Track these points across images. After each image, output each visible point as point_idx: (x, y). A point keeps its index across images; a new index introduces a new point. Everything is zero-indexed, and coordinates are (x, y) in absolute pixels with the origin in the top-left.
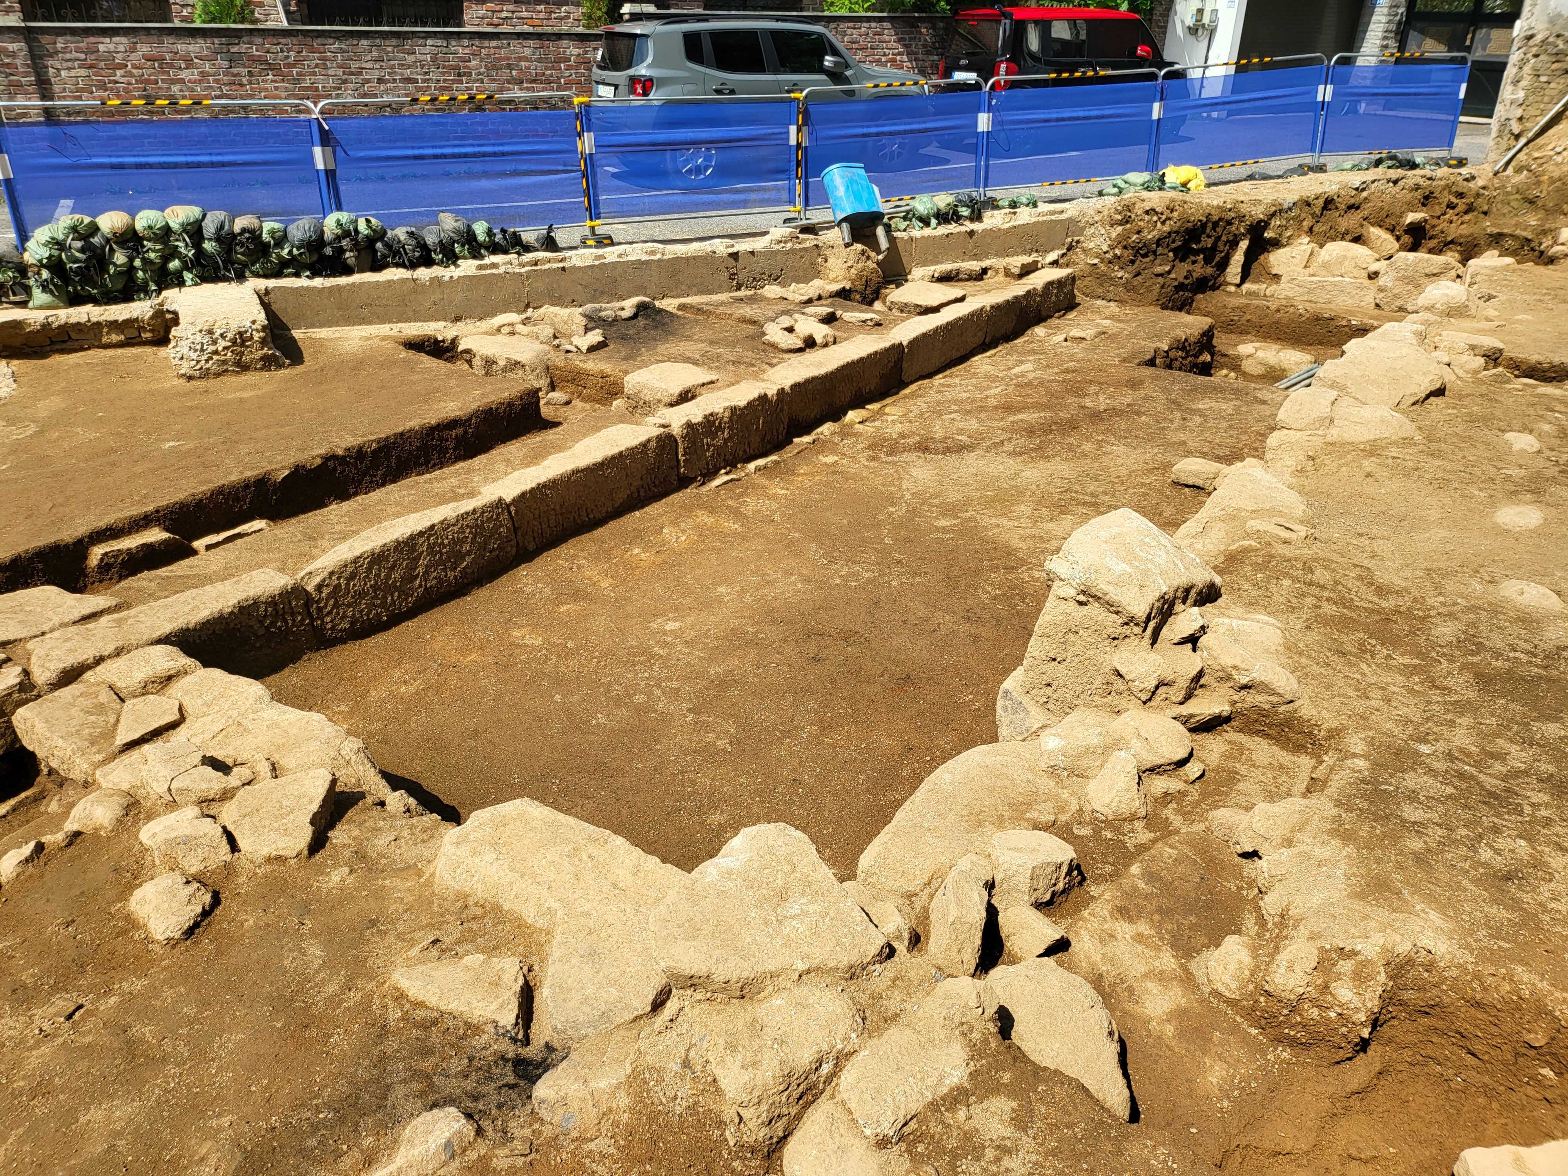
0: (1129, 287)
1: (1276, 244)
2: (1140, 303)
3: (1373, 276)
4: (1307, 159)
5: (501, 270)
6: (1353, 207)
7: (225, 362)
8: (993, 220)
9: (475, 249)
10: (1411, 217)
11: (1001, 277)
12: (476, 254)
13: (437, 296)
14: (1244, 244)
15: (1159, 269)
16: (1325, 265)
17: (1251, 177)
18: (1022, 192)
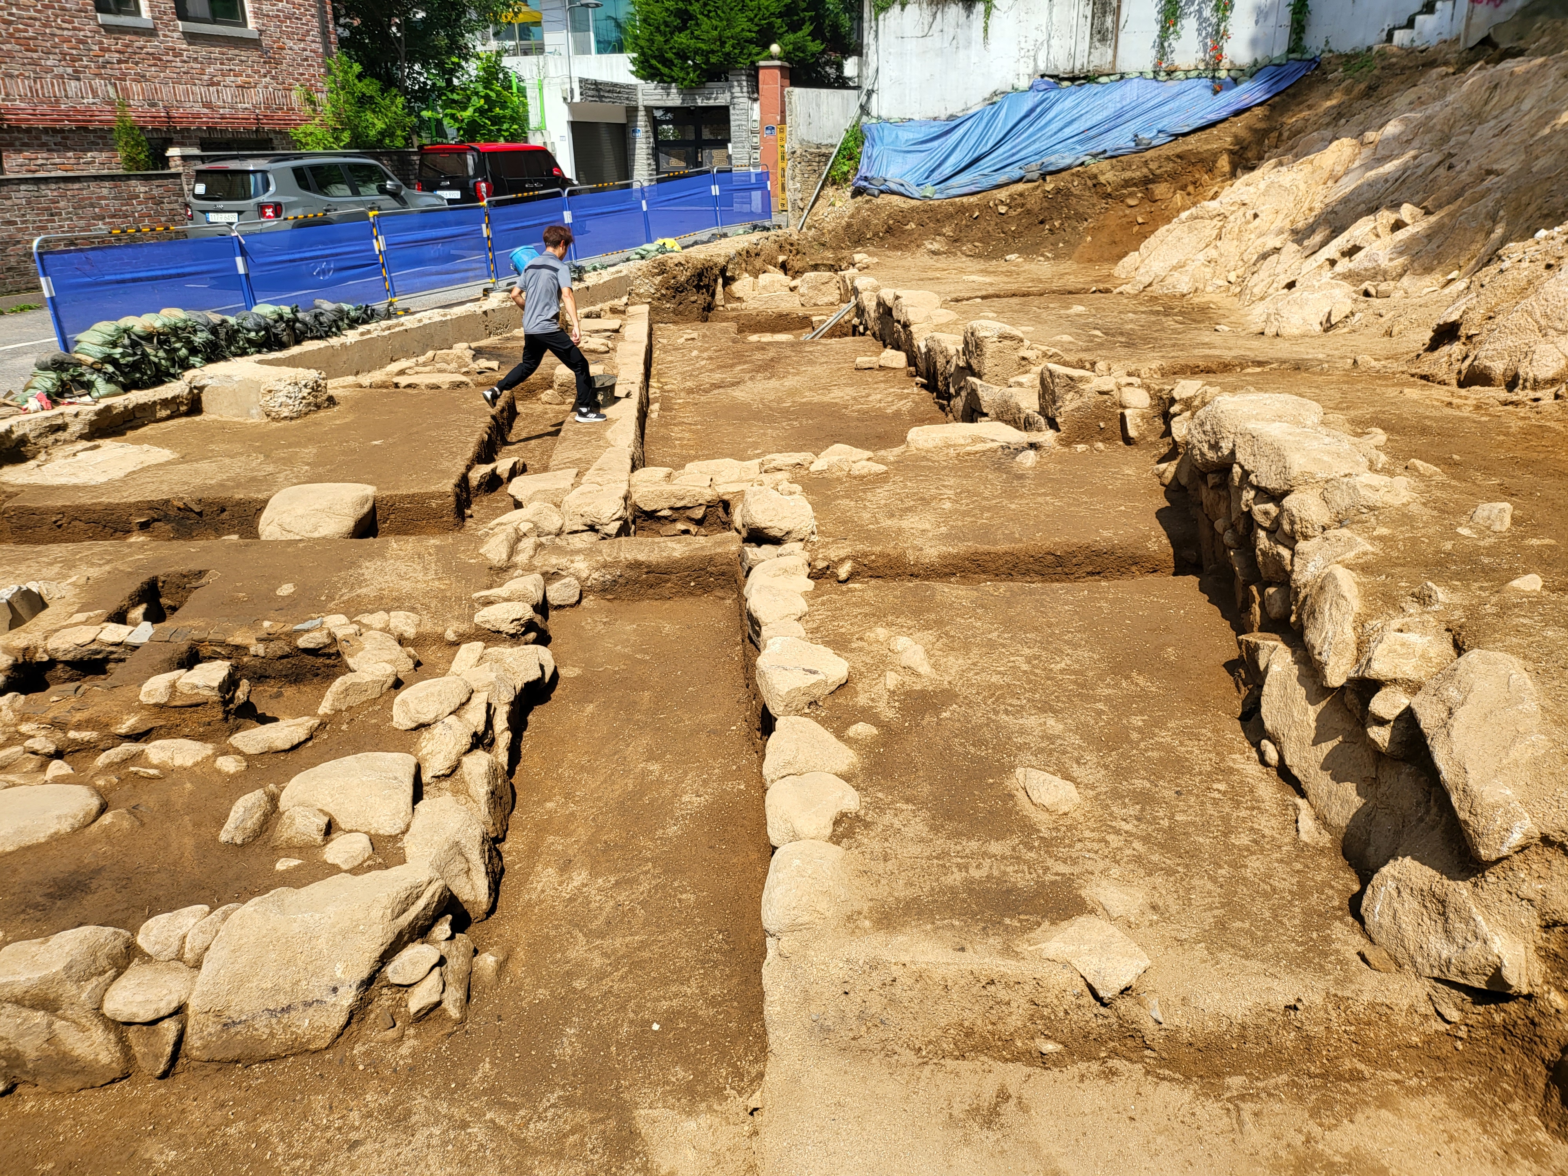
0: (674, 312)
1: (733, 279)
2: (688, 321)
3: (792, 289)
4: (714, 230)
5: (374, 335)
6: (757, 255)
7: (309, 404)
8: (591, 279)
9: (354, 323)
10: (781, 258)
11: (609, 315)
12: (351, 327)
13: (345, 358)
14: (720, 281)
15: (693, 299)
16: (764, 287)
17: (696, 243)
18: (596, 260)
